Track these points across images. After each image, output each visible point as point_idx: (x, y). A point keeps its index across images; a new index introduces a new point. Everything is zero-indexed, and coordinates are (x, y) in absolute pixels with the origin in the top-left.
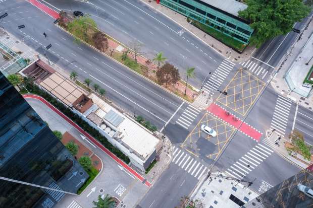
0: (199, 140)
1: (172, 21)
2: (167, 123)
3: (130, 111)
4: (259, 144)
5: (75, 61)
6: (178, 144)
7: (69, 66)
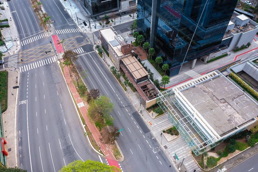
0: (81, 42)
1: (17, 117)
2: (89, 53)
3: (103, 64)
4: (58, 34)
5: (121, 107)
6: (91, 44)
7: (127, 105)
